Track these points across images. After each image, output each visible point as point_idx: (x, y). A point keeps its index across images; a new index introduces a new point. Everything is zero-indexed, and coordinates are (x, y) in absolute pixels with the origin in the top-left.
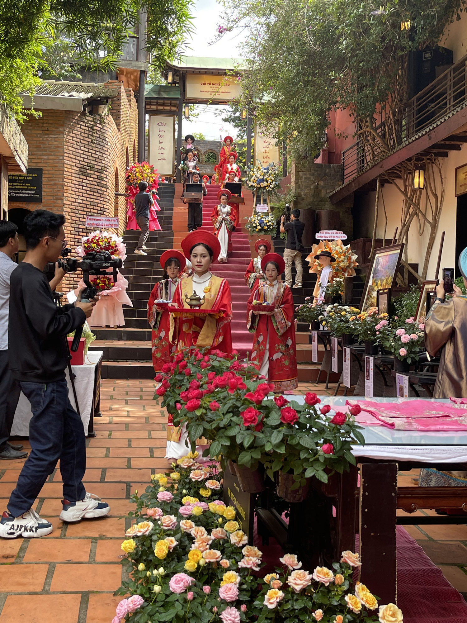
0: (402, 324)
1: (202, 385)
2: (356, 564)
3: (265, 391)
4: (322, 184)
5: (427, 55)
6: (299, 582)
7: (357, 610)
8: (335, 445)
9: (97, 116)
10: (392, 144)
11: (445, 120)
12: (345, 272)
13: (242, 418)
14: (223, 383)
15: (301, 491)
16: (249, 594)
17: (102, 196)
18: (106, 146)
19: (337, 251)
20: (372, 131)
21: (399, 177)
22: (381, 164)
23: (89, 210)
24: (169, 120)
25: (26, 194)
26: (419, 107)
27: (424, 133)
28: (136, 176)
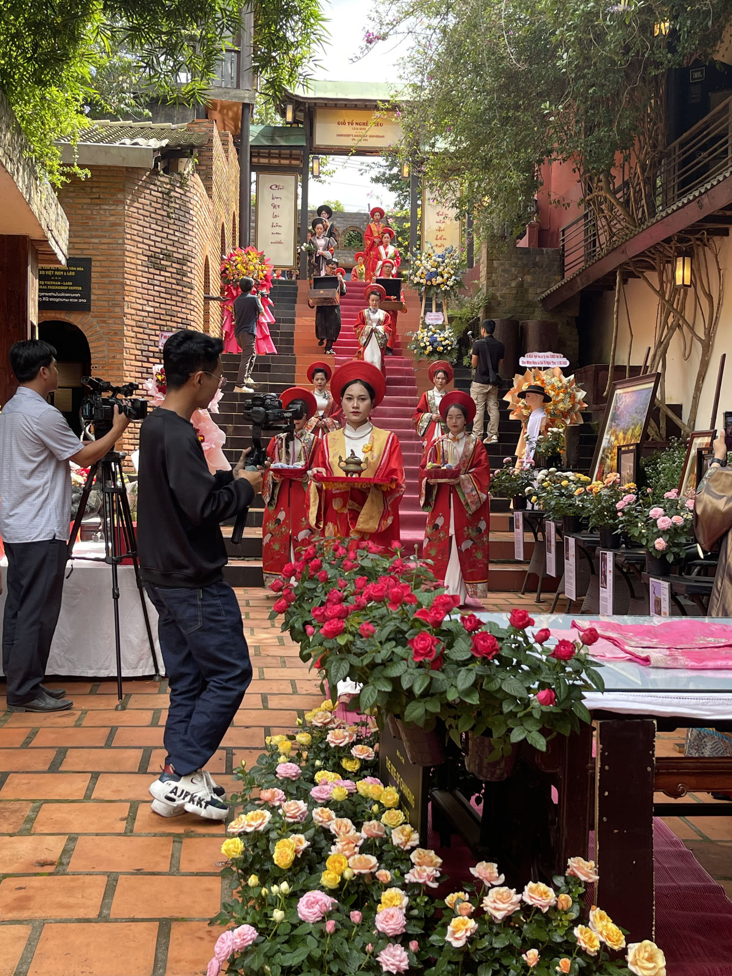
0: (658, 500)
1: (347, 597)
2: (590, 878)
3: (446, 607)
4: (529, 280)
5: (696, 75)
6: (500, 905)
7: (592, 950)
8: (557, 692)
9: (176, 175)
10: (640, 216)
11: (725, 177)
12: (566, 418)
13: (410, 649)
14: (380, 594)
15: (503, 765)
16: (422, 924)
17: (184, 300)
18: (190, 222)
19: (553, 386)
20: (608, 196)
21: (653, 268)
22: (623, 247)
23: (163, 323)
24: (288, 180)
25: (66, 297)
26: (682, 158)
27: (691, 198)
28: (236, 269)
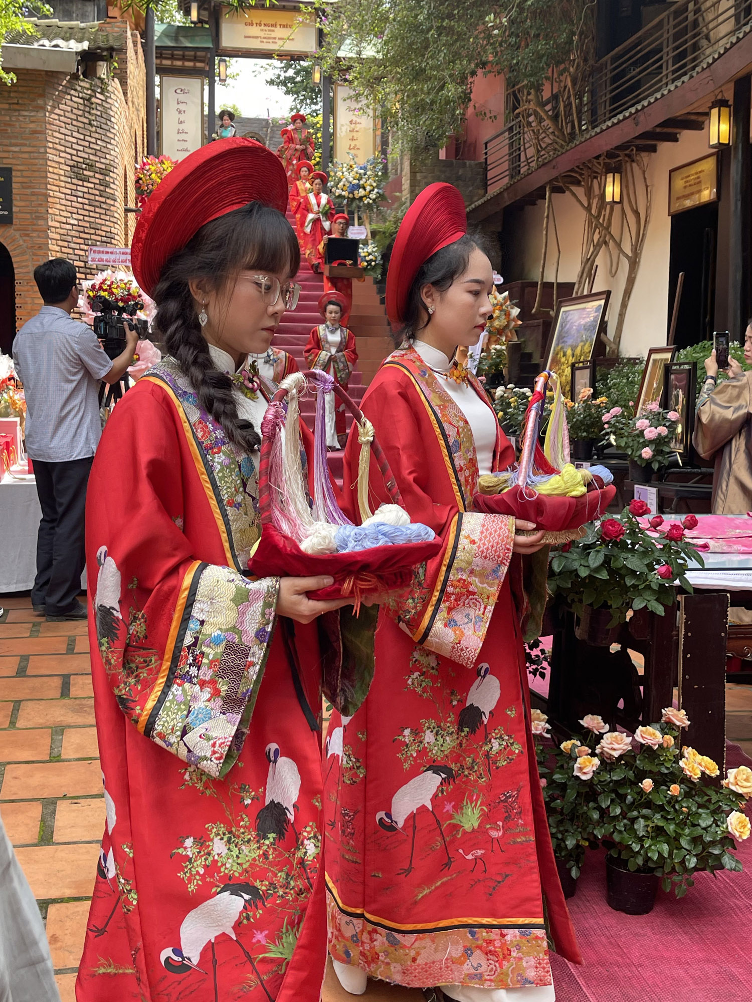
2: (683, 723)
6: (616, 746)
7: (695, 777)
9: (96, 80)
10: (569, 130)
11: (663, 95)
12: (501, 335)
17: (108, 212)
18: (112, 130)
20: (538, 109)
21: (578, 183)
22: (554, 163)
23: (88, 236)
24: (193, 84)
26: (614, 73)
27: (627, 114)
28: (151, 179)
